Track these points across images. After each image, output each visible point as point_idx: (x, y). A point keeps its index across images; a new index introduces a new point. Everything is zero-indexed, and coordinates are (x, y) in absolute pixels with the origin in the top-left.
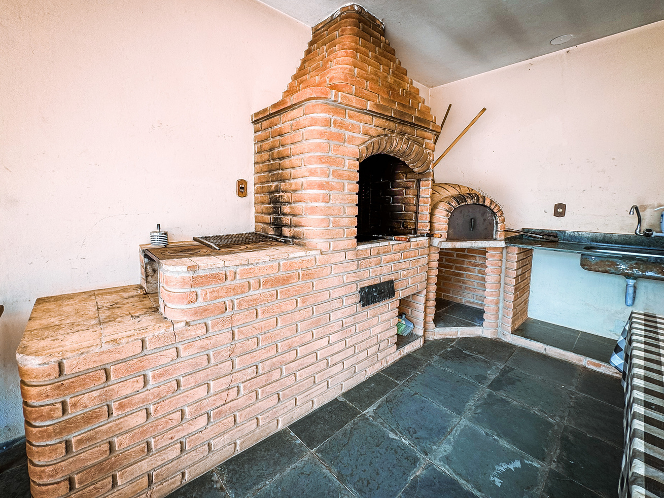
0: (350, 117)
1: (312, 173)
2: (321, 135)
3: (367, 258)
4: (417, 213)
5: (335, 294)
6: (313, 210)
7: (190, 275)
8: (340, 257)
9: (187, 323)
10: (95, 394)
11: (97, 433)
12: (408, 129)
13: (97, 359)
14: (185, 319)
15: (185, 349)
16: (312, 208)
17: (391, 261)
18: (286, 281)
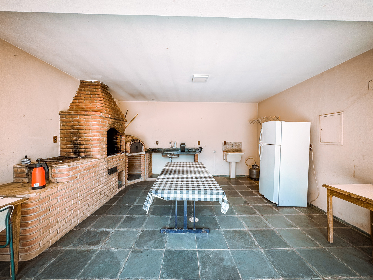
0: (105, 119)
1: (95, 136)
2: (98, 125)
3: (110, 160)
4: (121, 145)
5: (102, 171)
6: (95, 147)
7: (69, 168)
8: (103, 160)
9: (67, 182)
10: (47, 204)
11: (47, 216)
12: (119, 121)
13: (48, 193)
14: (67, 181)
15: (67, 190)
17: (116, 161)
18: (90, 168)
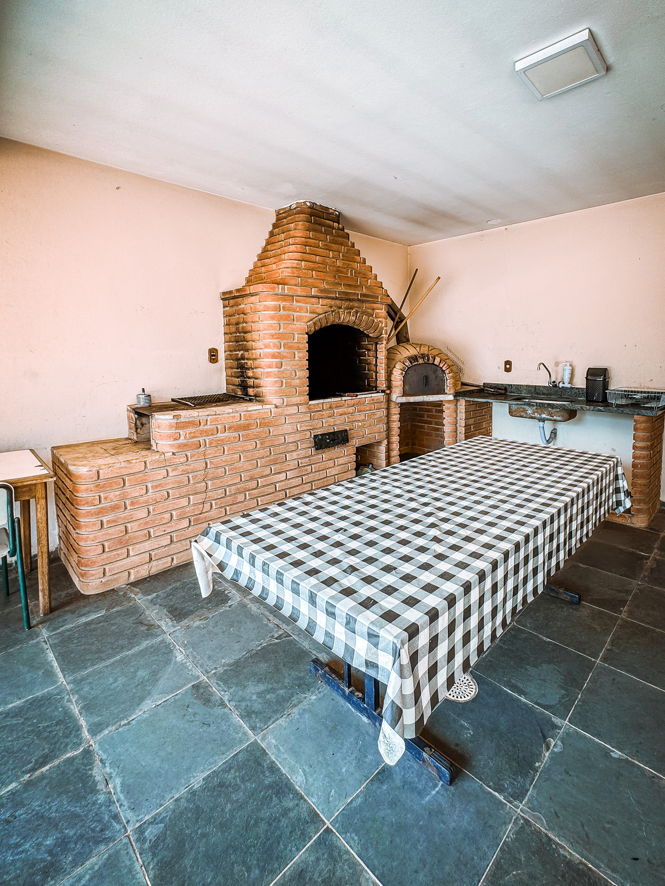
0: (297, 301)
1: (266, 346)
2: (272, 318)
3: (320, 411)
4: (376, 372)
5: (290, 439)
6: (268, 375)
7: (175, 421)
8: (294, 410)
9: (173, 454)
10: (118, 493)
11: (118, 518)
12: (356, 304)
13: (119, 471)
14: (172, 450)
15: (173, 470)
16: (267, 373)
17: (344, 414)
18: (246, 427)
